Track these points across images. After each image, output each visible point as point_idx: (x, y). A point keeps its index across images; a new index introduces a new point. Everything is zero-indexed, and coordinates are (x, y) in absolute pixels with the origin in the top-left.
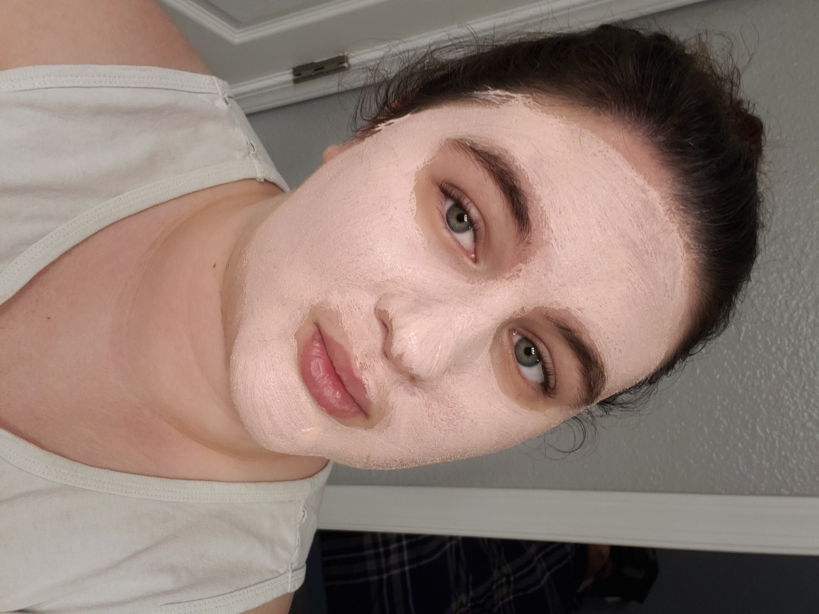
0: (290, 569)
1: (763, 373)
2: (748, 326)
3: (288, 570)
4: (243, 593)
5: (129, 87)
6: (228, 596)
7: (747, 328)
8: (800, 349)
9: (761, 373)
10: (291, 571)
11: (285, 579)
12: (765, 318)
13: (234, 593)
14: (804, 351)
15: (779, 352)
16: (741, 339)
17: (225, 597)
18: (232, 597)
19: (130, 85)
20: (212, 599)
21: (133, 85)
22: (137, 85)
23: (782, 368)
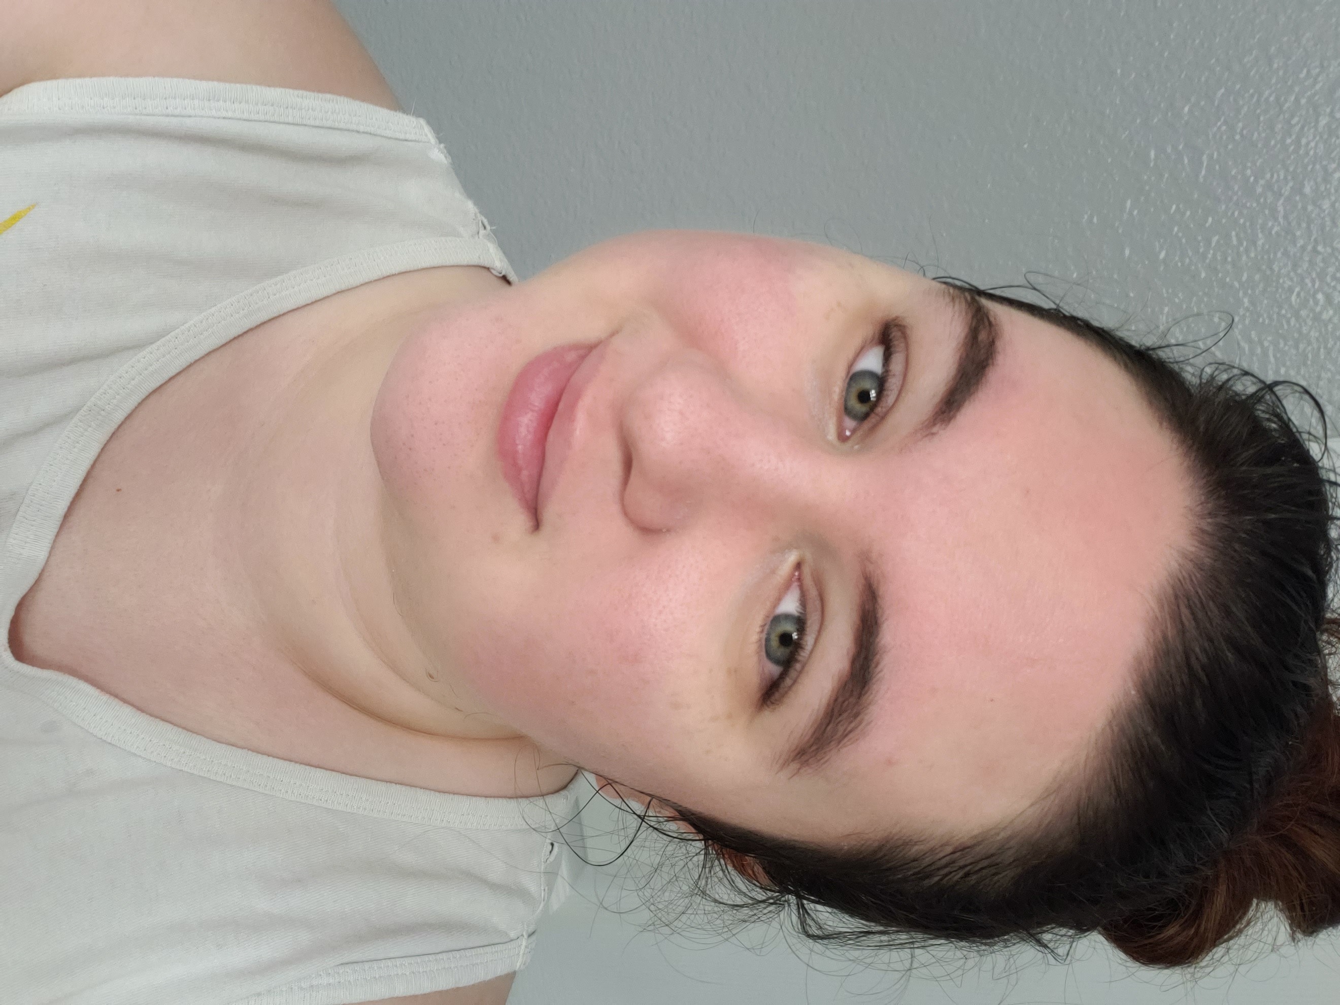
0: (524, 934)
1: (1242, 235)
2: (1213, 154)
3: (522, 935)
4: (454, 958)
5: (305, 125)
6: (431, 958)
7: (1211, 157)
8: (1306, 183)
9: (1237, 235)
10: (526, 936)
11: (517, 948)
12: (1242, 135)
13: (440, 955)
14: (1312, 183)
15: (1269, 194)
16: (1201, 180)
17: (426, 958)
18: (436, 960)
19: (308, 122)
20: (406, 959)
21: (312, 123)
22: (317, 123)
23: (1276, 219)
